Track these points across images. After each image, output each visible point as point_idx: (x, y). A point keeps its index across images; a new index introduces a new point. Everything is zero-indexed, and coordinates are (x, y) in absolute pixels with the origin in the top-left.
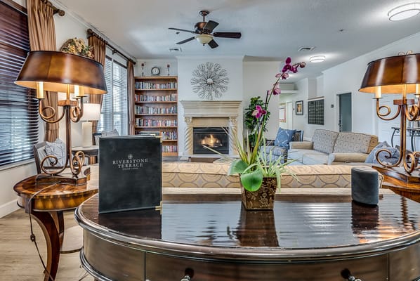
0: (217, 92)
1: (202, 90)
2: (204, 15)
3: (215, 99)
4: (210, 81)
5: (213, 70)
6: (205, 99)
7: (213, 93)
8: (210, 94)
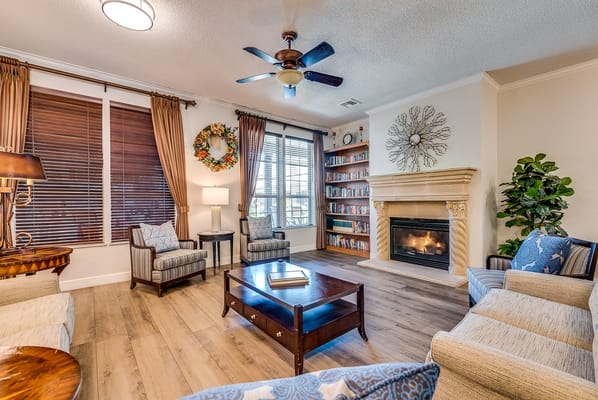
0: (427, 156)
1: (402, 156)
2: (290, 40)
3: (424, 169)
4: (416, 138)
5: (420, 119)
6: (407, 171)
7: (421, 158)
8: (416, 162)
